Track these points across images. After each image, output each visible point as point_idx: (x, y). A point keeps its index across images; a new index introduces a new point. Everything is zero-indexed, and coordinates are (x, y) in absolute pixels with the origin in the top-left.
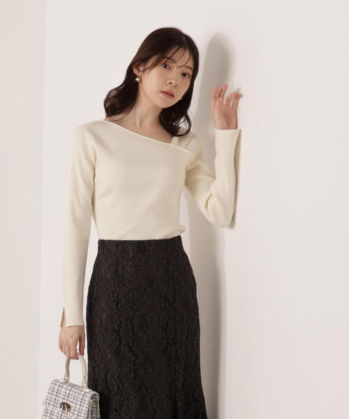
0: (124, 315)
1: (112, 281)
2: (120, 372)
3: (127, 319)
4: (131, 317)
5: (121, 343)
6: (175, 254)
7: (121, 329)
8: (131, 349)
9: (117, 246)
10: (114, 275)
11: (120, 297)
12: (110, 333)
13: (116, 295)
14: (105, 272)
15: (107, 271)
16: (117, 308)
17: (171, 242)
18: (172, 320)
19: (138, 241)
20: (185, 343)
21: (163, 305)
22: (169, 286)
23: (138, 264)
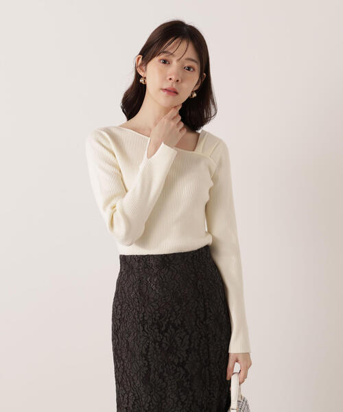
0: (151, 338)
1: (136, 300)
2: (151, 401)
3: (155, 342)
4: (158, 339)
5: (150, 369)
6: (203, 266)
7: (149, 354)
8: (161, 376)
9: (139, 261)
10: (138, 294)
11: (146, 318)
12: (138, 358)
13: (141, 315)
14: (128, 291)
15: (131, 289)
16: (144, 330)
17: (197, 254)
18: (204, 339)
19: (162, 255)
20: (219, 362)
21: (194, 324)
22: (198, 302)
23: (164, 280)
